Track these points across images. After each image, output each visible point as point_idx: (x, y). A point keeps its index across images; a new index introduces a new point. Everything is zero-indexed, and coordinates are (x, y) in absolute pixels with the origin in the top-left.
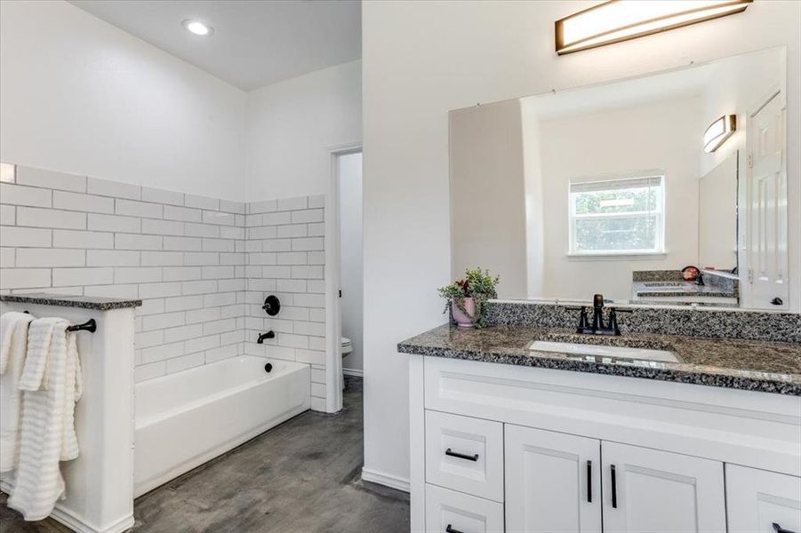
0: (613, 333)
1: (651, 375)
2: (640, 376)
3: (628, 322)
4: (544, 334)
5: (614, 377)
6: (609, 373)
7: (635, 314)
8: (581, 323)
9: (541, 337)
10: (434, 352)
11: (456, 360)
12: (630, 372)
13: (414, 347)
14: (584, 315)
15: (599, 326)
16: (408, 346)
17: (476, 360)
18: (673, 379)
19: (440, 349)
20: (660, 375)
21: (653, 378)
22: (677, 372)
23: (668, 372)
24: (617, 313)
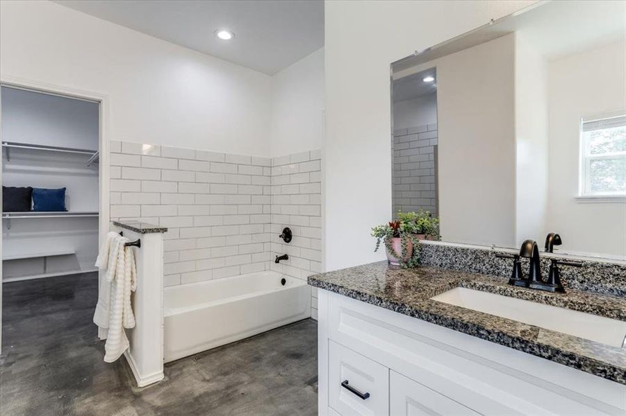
0: (553, 289)
1: (546, 355)
2: (531, 353)
3: (581, 278)
4: (468, 281)
5: (498, 345)
6: (492, 340)
7: (591, 269)
8: (514, 275)
9: (464, 283)
10: (332, 288)
11: (348, 298)
12: (517, 345)
13: (317, 281)
14: (517, 265)
15: (534, 279)
16: (314, 280)
17: (363, 301)
18: (579, 366)
19: (336, 285)
20: (559, 356)
21: (550, 358)
22: (585, 359)
23: (572, 356)
24: (560, 266)
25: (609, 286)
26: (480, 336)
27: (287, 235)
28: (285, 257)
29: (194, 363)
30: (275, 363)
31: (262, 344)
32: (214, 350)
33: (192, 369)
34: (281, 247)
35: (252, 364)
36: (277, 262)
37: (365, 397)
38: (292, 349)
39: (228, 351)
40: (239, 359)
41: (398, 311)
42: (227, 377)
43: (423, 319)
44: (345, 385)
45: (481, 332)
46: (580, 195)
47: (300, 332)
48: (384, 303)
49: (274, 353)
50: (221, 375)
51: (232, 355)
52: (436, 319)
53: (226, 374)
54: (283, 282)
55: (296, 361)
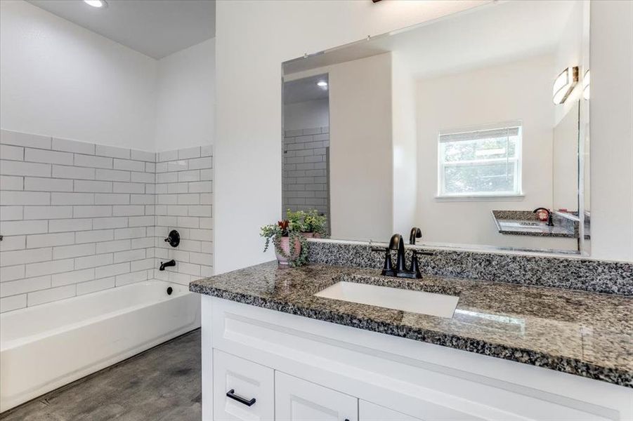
0: (414, 276)
1: (402, 333)
2: (391, 334)
3: (433, 265)
4: (349, 275)
5: (367, 331)
6: (362, 327)
7: (439, 257)
8: (385, 267)
10: (216, 293)
11: (233, 302)
12: (382, 329)
13: (200, 287)
14: (388, 257)
15: (401, 268)
16: (196, 285)
17: (248, 303)
18: (424, 339)
19: (220, 290)
20: (411, 333)
21: (404, 336)
22: (428, 331)
23: (419, 331)
24: (419, 256)
25: (450, 269)
26: (353, 325)
27: (174, 239)
28: (172, 263)
29: (44, 405)
30: (157, 385)
31: (142, 365)
32: (75, 384)
33: (39, 414)
34: (167, 253)
35: (127, 391)
36: (162, 269)
37: (250, 403)
38: (179, 366)
39: (95, 382)
40: (111, 388)
41: (282, 311)
42: (91, 413)
43: (304, 315)
44: (231, 395)
45: (354, 321)
46: (438, 195)
47: (188, 345)
48: (268, 304)
49: (156, 374)
50: (84, 412)
51: (101, 385)
52: (316, 314)
53: (89, 410)
54: (170, 291)
55: (182, 378)
